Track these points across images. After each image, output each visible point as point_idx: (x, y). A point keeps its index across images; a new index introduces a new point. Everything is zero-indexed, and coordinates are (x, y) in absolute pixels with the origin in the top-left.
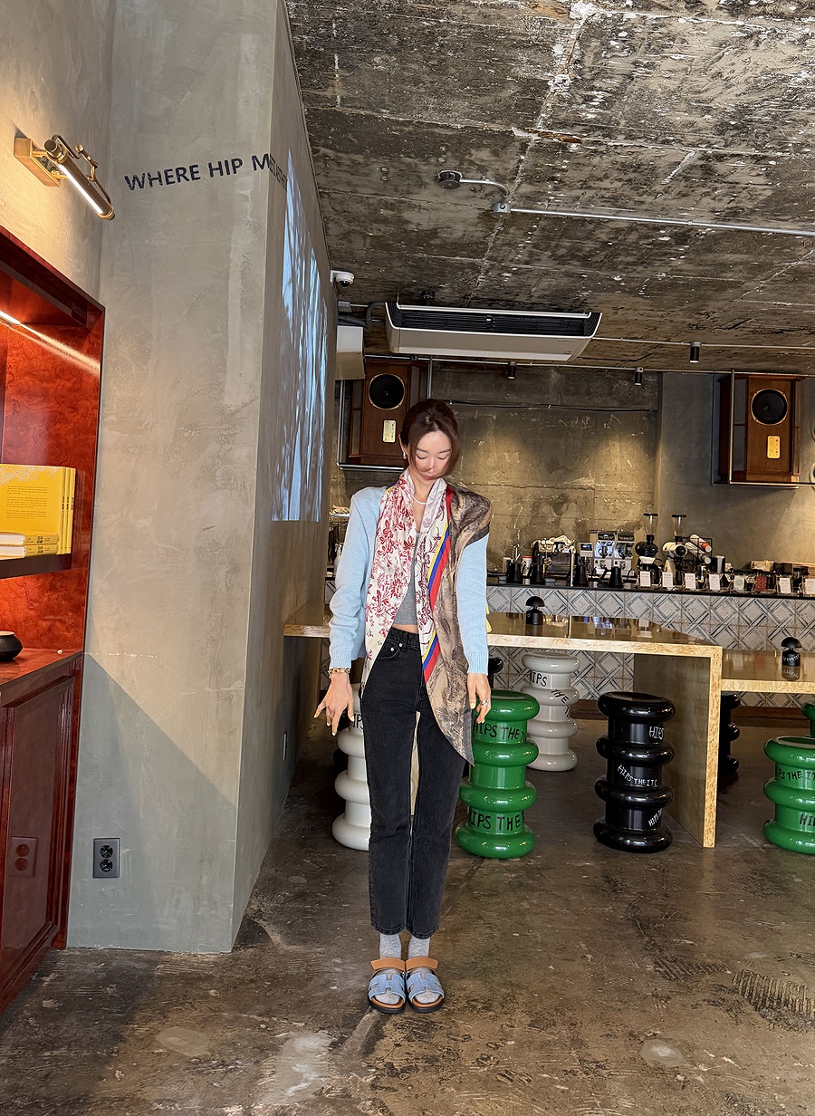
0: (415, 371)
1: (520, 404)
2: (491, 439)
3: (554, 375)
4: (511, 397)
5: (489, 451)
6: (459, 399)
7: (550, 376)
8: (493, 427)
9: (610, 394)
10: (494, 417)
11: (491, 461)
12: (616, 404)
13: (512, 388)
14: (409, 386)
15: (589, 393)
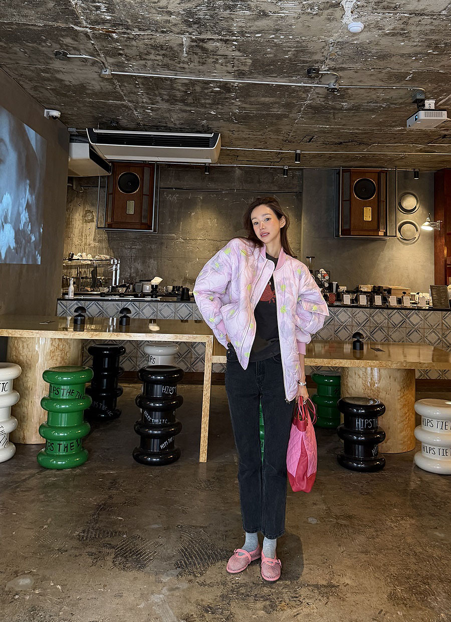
0: (147, 171)
1: (217, 189)
2: (199, 211)
3: (238, 172)
4: (211, 185)
5: (198, 219)
6: (178, 187)
7: (235, 172)
8: (200, 204)
9: (273, 182)
10: (201, 198)
11: (200, 225)
12: (276, 188)
13: (211, 179)
14: (142, 180)
15: (259, 182)
